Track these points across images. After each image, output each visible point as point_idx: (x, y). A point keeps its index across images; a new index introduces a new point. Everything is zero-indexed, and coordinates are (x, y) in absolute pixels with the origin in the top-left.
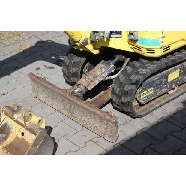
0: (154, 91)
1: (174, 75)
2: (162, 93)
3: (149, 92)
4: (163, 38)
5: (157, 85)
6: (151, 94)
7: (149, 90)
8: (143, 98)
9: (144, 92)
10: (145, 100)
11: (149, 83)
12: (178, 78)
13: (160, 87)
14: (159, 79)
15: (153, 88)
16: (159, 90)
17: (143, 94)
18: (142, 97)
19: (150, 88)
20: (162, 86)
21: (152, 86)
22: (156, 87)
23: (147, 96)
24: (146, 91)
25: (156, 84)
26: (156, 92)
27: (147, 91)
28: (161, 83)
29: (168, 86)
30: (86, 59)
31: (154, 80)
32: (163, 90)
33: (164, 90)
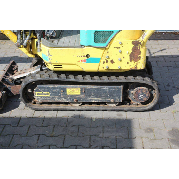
0: (50, 95)
1: (74, 91)
2: (60, 101)
3: (44, 94)
4: (50, 56)
5: (54, 92)
6: (48, 97)
7: (44, 93)
8: (38, 97)
9: (39, 93)
10: (41, 99)
11: (44, 88)
12: (79, 95)
13: (58, 95)
14: (55, 88)
15: (49, 93)
16: (57, 97)
17: (38, 93)
18: (36, 95)
19: (45, 92)
20: (60, 95)
21: (48, 91)
22: (53, 94)
23: (43, 97)
24: (41, 93)
25: (52, 91)
26: (54, 97)
27: (43, 93)
28: (59, 92)
29: (68, 98)
30: (37, 61)
31: (50, 87)
32: (61, 99)
33: (63, 99)
